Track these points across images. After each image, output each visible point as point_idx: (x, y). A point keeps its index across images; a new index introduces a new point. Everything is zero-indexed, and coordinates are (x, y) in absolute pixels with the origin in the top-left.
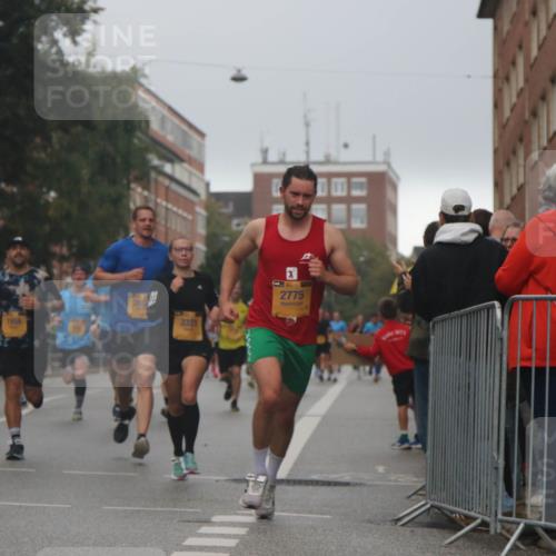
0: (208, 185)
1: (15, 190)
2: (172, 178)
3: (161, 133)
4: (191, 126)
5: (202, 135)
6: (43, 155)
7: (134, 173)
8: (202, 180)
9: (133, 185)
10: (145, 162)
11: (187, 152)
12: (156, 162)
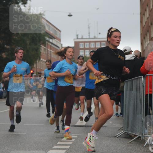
0: (62, 45)
1: (9, 47)
2: (52, 43)
3: (49, 31)
4: (57, 29)
5: (60, 31)
6: (16, 38)
7: (42, 42)
8: (60, 44)
9: (41, 45)
10: (45, 39)
11: (56, 36)
12: (47, 39)
